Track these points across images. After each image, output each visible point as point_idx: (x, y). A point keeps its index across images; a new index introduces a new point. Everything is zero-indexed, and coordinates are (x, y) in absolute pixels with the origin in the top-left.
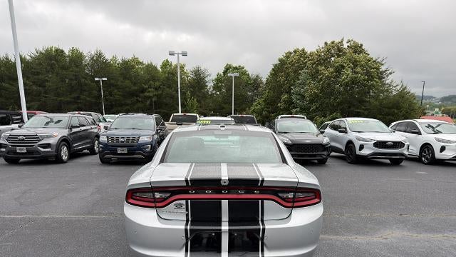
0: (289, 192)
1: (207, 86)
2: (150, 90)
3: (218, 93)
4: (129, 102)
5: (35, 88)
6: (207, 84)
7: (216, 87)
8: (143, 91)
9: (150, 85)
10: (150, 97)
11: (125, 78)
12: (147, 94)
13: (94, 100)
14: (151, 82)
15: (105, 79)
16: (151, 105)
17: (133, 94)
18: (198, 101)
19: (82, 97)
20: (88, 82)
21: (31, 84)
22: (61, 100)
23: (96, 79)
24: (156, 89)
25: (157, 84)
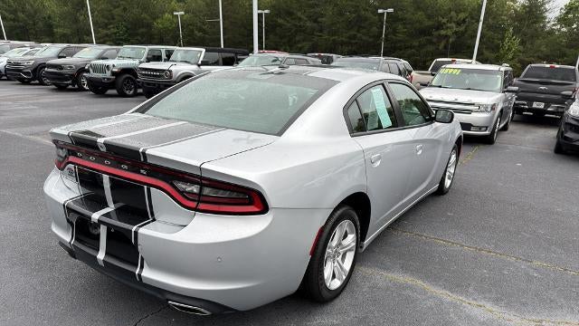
0: (193, 183)
1: (545, 18)
2: (449, 25)
3: (564, 29)
4: (416, 43)
5: (308, 24)
6: (547, 14)
7: (562, 20)
8: (439, 26)
9: (451, 18)
10: (446, 37)
11: (418, 8)
12: (443, 32)
13: (371, 40)
14: (453, 13)
15: (391, 10)
16: (445, 47)
17: (424, 32)
18: (523, 43)
19: (359, 35)
20: (369, 14)
21: (305, 19)
22: (334, 40)
23: (380, 11)
24: (458, 24)
25: (462, 16)
